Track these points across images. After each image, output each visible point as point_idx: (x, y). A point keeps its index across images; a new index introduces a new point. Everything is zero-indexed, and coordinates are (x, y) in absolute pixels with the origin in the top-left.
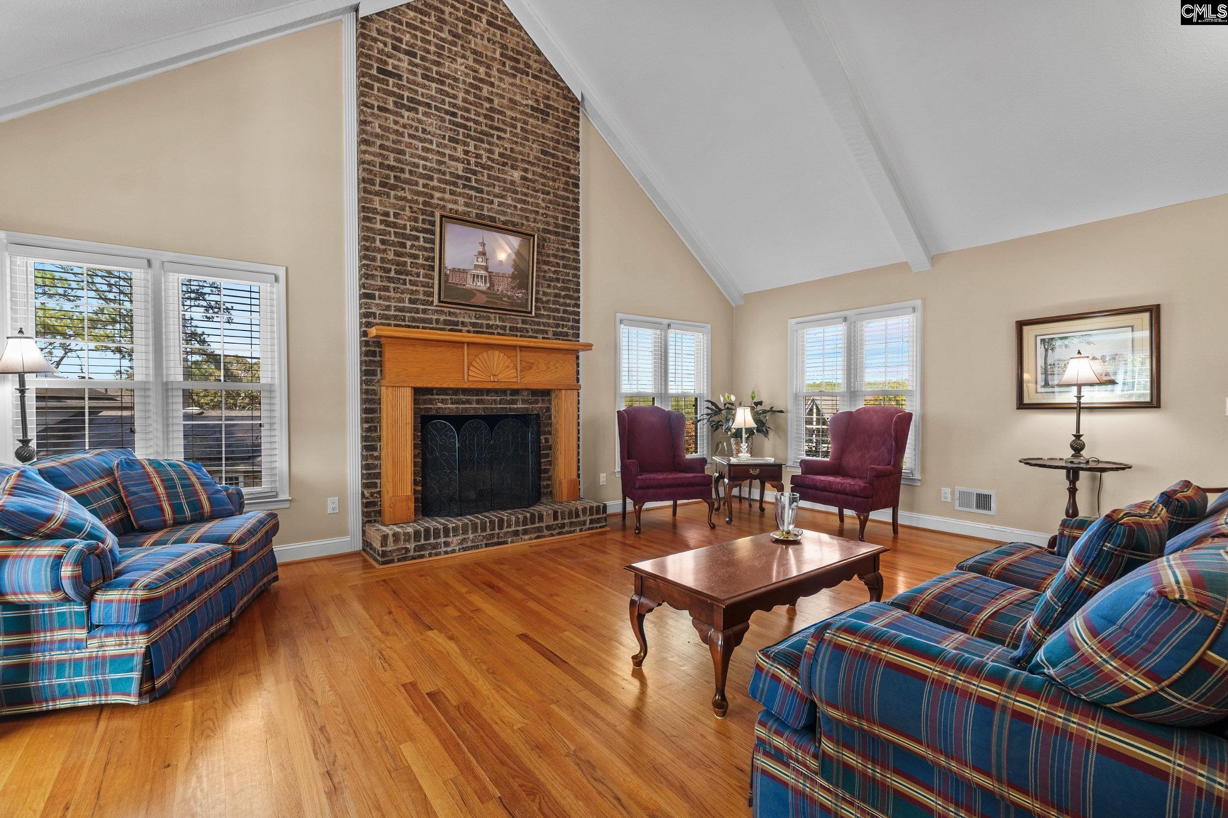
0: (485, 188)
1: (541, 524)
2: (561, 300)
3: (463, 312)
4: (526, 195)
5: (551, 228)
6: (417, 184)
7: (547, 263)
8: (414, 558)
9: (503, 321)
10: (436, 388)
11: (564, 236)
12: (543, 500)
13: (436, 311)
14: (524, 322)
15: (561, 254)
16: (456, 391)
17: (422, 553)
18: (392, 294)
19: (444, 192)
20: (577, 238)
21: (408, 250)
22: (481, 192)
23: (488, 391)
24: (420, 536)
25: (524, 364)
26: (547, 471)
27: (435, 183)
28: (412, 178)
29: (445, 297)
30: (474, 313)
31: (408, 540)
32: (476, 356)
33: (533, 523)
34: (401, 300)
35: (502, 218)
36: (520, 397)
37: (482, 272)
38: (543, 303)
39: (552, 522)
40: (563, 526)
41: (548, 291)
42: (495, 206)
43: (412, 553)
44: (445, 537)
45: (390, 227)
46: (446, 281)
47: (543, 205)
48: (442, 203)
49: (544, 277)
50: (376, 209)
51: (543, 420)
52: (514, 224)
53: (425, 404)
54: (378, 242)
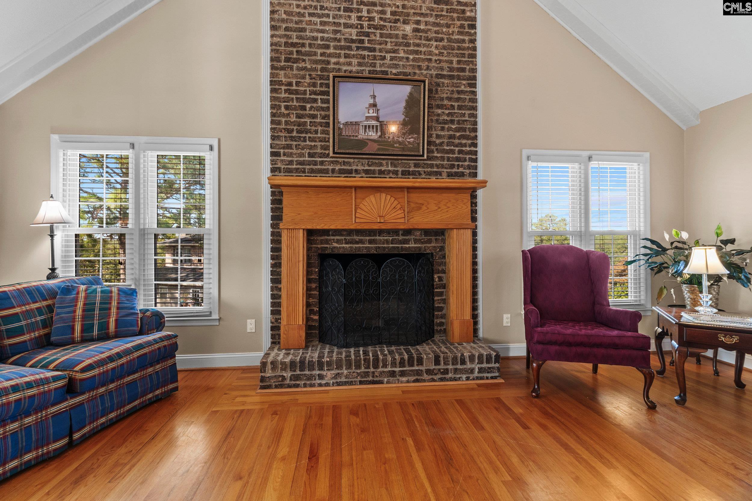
0: (378, 47)
1: (420, 368)
2: (457, 141)
3: (356, 160)
4: (418, 45)
5: (445, 73)
6: (315, 54)
7: (439, 107)
8: (289, 386)
9: (395, 166)
10: (332, 230)
11: (459, 77)
12: (437, 337)
13: (332, 162)
14: (416, 165)
15: (456, 96)
16: (350, 232)
17: (298, 382)
18: (294, 151)
19: (339, 56)
20: (475, 78)
21: (307, 112)
22: (374, 50)
23: (381, 232)
24: (296, 366)
25: (413, 205)
26: (441, 309)
27: (332, 51)
28: (312, 50)
29: (339, 148)
30: (366, 161)
31: (284, 369)
32: (364, 199)
33: (411, 364)
34: (302, 155)
35: (394, 71)
36: (412, 237)
37: (374, 123)
38: (436, 145)
39: (433, 367)
40: (446, 372)
41: (442, 133)
42: (387, 61)
43: (288, 382)
44: (319, 370)
45: (292, 94)
46: (340, 134)
47: (437, 52)
48: (337, 67)
49: (437, 120)
50: (281, 81)
51: (437, 259)
52: (405, 74)
53: (322, 243)
54: (283, 108)
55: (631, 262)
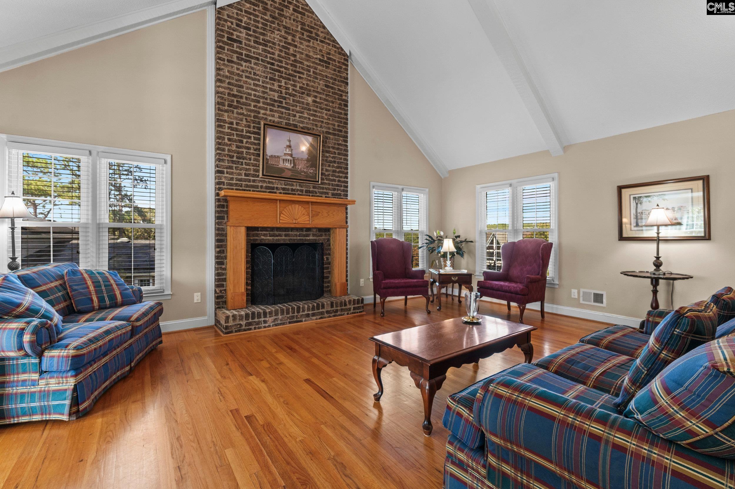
0: (291, 108)
1: (323, 310)
2: (337, 174)
3: (277, 181)
4: (316, 111)
5: (331, 131)
6: (250, 105)
7: (328, 152)
8: (245, 330)
9: (302, 187)
10: (260, 227)
11: (338, 135)
12: (325, 295)
13: (261, 181)
14: (314, 187)
15: (337, 146)
16: (272, 229)
17: (250, 327)
18: (234, 171)
19: (266, 109)
20: (347, 137)
21: (244, 145)
22: (289, 109)
23: (292, 229)
24: (249, 317)
25: (314, 213)
26: (327, 278)
27: (261, 105)
28: (247, 102)
29: (266, 172)
30: (283, 182)
31: (241, 319)
32: (285, 208)
33: (318, 309)
34: (240, 174)
35: (301, 125)
36: (311, 233)
37: (289, 158)
38: (325, 176)
39: (330, 309)
40: (337, 311)
41: (329, 169)
42: (297, 118)
43: (244, 327)
44: (264, 317)
45: (234, 130)
46: (267, 163)
47: (326, 117)
48: (265, 116)
49: (326, 160)
50: (225, 120)
51: (325, 246)
52: (308, 129)
53: (253, 236)
54: (226, 140)
55: (421, 247)
